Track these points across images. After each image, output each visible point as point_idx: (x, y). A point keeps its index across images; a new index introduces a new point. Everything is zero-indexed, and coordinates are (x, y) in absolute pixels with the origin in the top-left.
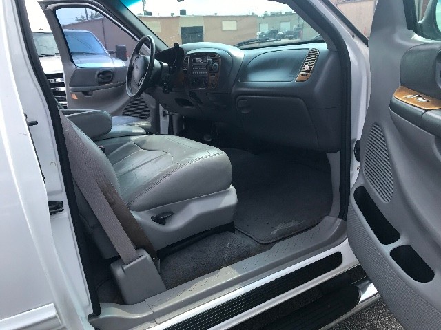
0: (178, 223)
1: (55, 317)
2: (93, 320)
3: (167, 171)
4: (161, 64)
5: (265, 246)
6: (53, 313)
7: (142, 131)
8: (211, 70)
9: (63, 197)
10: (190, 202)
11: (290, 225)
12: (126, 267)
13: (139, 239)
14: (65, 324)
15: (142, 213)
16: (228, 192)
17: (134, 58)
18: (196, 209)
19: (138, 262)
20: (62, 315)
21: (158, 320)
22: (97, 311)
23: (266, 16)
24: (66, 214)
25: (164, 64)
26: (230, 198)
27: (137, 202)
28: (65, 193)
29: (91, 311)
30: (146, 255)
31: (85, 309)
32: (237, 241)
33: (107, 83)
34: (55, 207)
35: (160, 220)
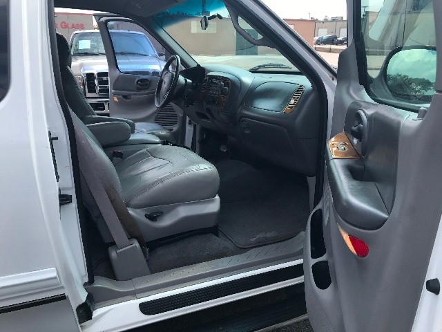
0: (167, 221)
1: (55, 278)
2: (87, 287)
3: (161, 179)
4: (186, 81)
5: (242, 250)
6: (54, 274)
7: (158, 140)
8: (223, 92)
9: (72, 192)
10: (178, 206)
11: (268, 235)
12: (118, 251)
13: (132, 231)
14: (63, 284)
15: (138, 210)
16: (213, 201)
17: (165, 73)
18: (183, 211)
19: (129, 249)
20: (61, 276)
21: (138, 295)
22: (91, 281)
23: (326, 20)
24: (74, 205)
25: (188, 81)
26: (214, 206)
27: (135, 201)
28: (74, 190)
29: (87, 280)
30: (136, 244)
31: (82, 278)
32: (217, 242)
33: (144, 90)
34: (64, 200)
35: (152, 217)
